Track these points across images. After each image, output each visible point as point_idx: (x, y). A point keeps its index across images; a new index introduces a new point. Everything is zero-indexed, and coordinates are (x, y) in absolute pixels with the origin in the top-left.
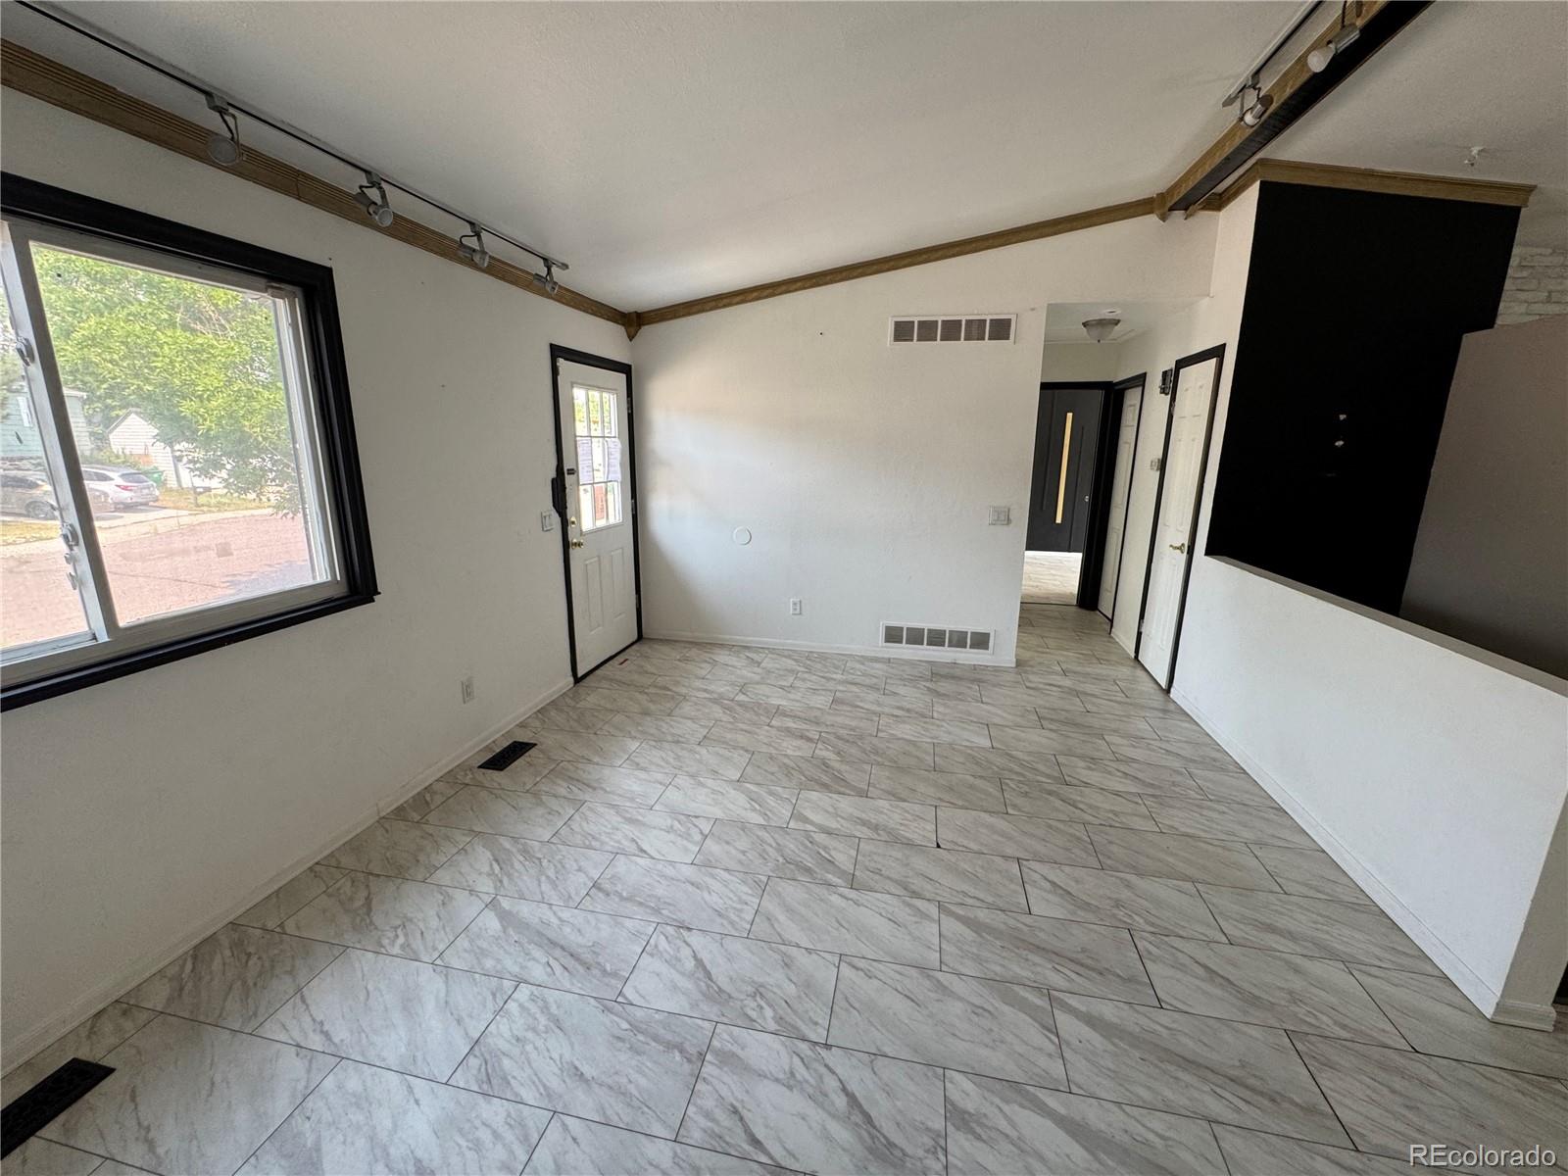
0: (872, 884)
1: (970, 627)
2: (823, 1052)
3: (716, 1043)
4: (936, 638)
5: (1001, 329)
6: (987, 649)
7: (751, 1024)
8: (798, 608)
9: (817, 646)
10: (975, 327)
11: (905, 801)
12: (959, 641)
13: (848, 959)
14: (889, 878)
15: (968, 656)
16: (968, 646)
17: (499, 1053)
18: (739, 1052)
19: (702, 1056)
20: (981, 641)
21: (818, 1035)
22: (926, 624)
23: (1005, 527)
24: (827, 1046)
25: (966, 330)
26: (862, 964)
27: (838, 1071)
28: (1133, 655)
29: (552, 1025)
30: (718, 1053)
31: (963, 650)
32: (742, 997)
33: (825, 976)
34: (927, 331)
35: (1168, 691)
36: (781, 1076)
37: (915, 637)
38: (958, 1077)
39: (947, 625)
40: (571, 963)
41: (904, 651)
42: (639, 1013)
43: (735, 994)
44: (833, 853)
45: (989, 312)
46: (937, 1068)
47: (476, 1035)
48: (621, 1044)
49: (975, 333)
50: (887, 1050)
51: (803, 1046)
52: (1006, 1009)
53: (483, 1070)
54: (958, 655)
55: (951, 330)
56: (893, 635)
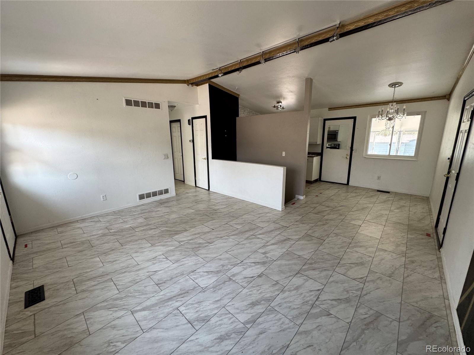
0: (213, 241)
1: (163, 188)
2: (243, 262)
3: (229, 276)
4: (155, 194)
5: (157, 106)
6: (168, 193)
7: (229, 270)
8: (105, 198)
9: (116, 209)
10: (150, 105)
11: (196, 227)
12: (161, 193)
13: (227, 251)
14: (214, 238)
15: (164, 196)
16: (164, 193)
17: (197, 317)
18: (234, 273)
19: (230, 279)
20: (166, 191)
21: (239, 262)
22: (151, 191)
23: (167, 159)
24: (242, 261)
25: (148, 105)
26: (230, 250)
27: (247, 262)
28: (195, 186)
29: (198, 304)
30: (231, 276)
31: (163, 195)
32: (222, 268)
33: (228, 256)
34: (136, 103)
35: (209, 189)
36: (243, 269)
37: (148, 195)
38: (259, 250)
39: (157, 189)
40: (182, 296)
41: (146, 201)
42: (211, 286)
43: (221, 269)
44: (198, 242)
45: (154, 101)
46: (255, 252)
47: (187, 321)
48: (216, 291)
49: (150, 106)
50: (249, 255)
51: (240, 264)
52: (252, 240)
53: (199, 321)
54: (161, 197)
55: (144, 104)
56: (141, 197)
